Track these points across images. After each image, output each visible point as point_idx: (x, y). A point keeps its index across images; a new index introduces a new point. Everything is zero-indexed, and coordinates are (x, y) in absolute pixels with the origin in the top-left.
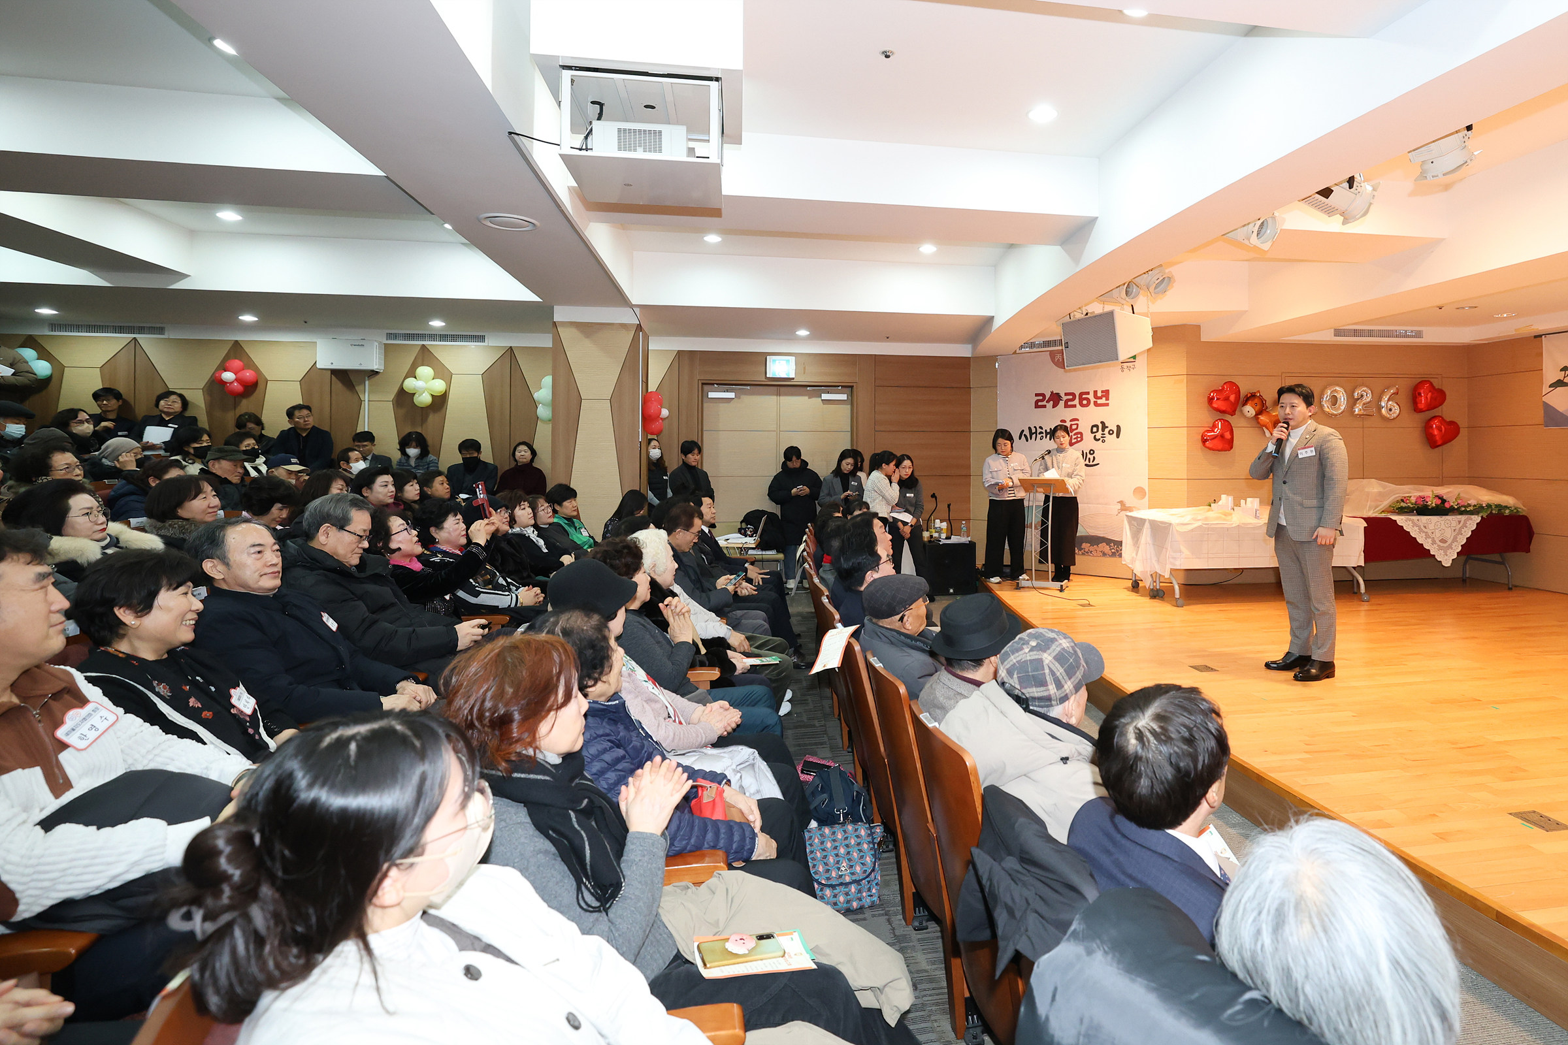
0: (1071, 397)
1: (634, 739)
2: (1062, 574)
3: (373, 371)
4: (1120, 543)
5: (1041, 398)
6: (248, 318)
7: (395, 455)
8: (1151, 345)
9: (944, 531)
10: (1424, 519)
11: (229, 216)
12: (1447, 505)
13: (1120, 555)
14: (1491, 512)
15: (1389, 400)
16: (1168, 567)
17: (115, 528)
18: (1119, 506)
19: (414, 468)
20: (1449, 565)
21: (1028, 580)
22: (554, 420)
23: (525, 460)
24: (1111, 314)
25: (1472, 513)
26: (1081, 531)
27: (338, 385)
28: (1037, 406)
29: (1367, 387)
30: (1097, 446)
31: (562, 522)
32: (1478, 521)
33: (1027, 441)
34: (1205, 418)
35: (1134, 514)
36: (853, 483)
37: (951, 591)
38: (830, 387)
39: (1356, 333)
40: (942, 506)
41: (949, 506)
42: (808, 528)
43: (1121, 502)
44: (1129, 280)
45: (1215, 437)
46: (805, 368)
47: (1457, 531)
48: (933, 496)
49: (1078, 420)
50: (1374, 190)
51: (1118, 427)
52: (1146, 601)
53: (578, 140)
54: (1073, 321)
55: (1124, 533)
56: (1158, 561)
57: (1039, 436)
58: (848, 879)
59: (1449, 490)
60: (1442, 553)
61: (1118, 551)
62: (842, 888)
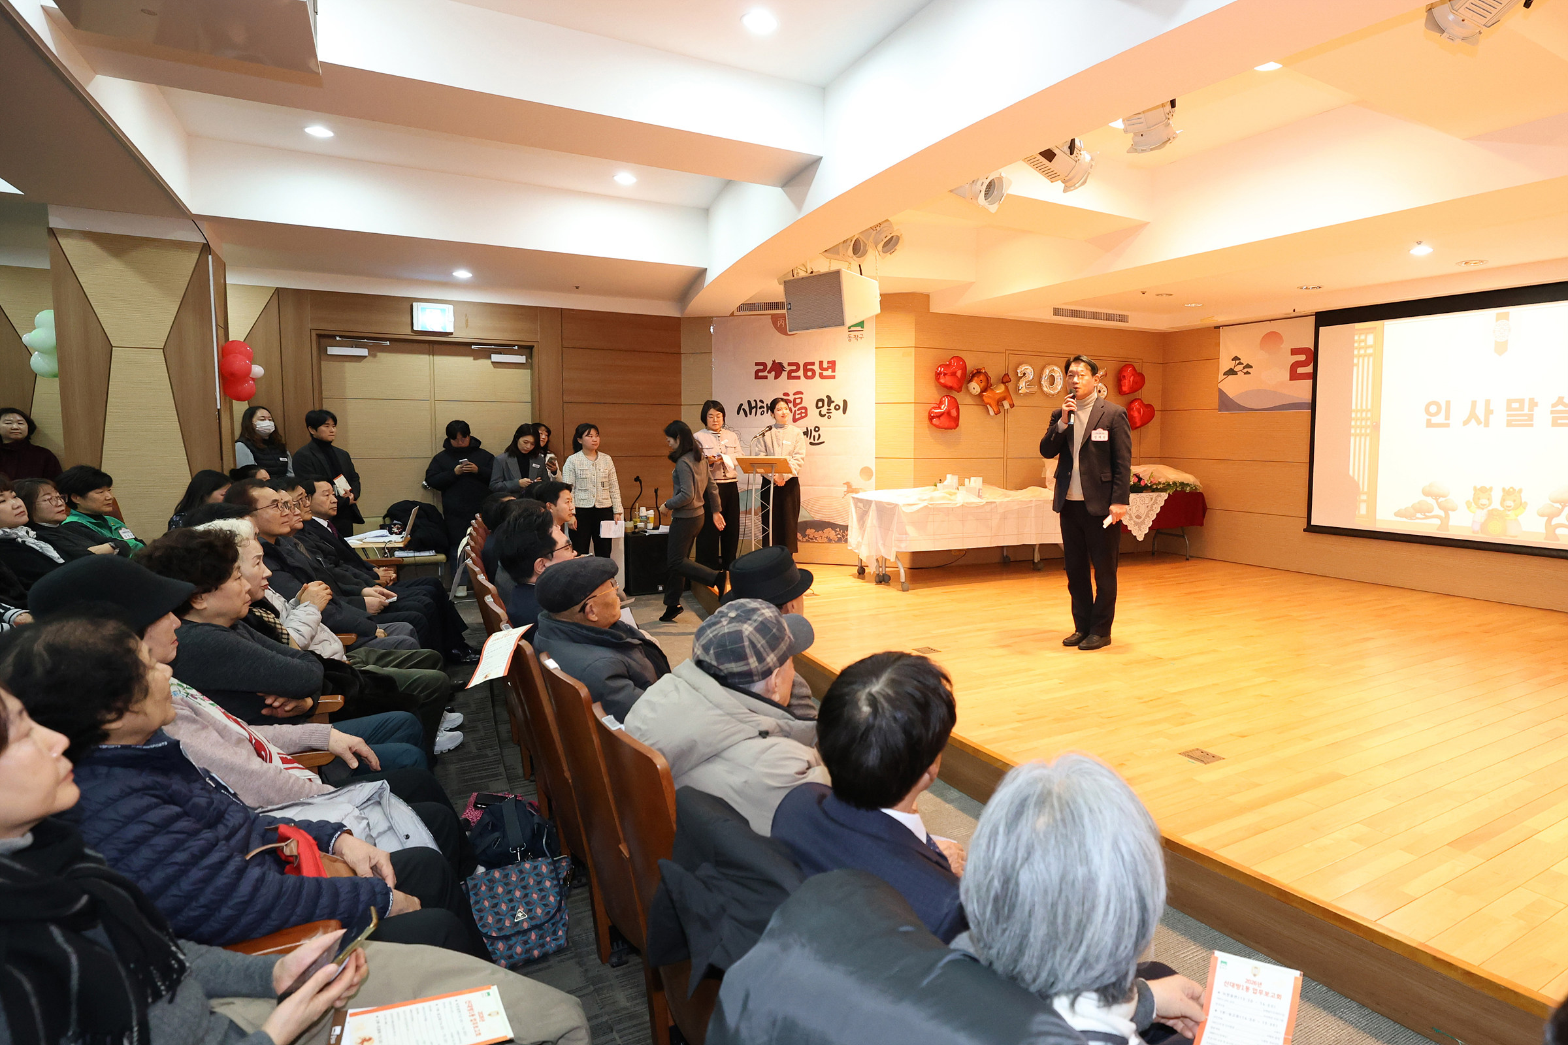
0: (794, 368)
1: (197, 793)
4: (845, 528)
5: (762, 367)
8: (879, 311)
9: (652, 520)
12: (1142, 484)
13: (846, 541)
14: (1176, 490)
16: (894, 550)
18: (845, 488)
20: (1141, 540)
23: (17, 436)
24: (836, 275)
25: (1161, 490)
26: (804, 515)
28: (757, 377)
30: (821, 422)
32: (1166, 498)
33: (746, 416)
34: (932, 393)
35: (860, 496)
36: (534, 465)
38: (502, 347)
39: (1072, 313)
40: (649, 492)
41: (656, 491)
42: (476, 519)
43: (848, 484)
44: (856, 235)
45: (942, 414)
46: (467, 321)
47: (1149, 508)
48: (637, 479)
49: (802, 393)
50: (1092, 160)
51: (845, 402)
52: (872, 587)
54: (798, 280)
55: (850, 516)
56: (884, 545)
57: (759, 411)
58: (526, 926)
59: (1145, 469)
60: (1137, 527)
61: (843, 536)
62: (520, 937)
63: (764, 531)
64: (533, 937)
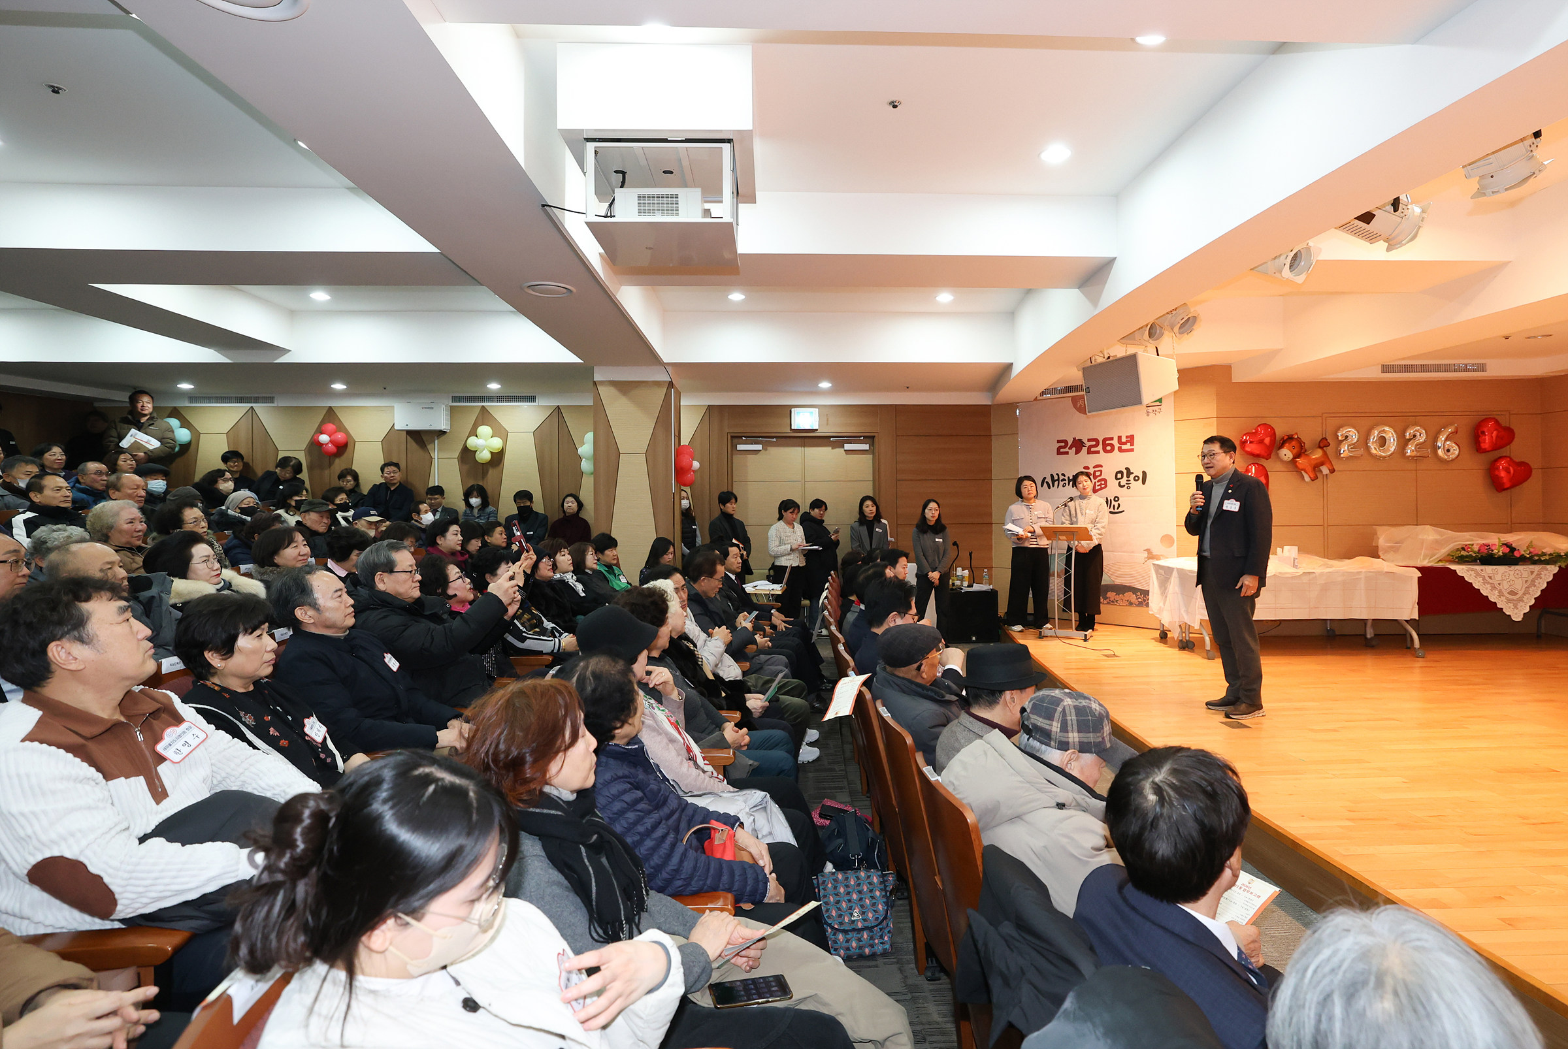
0: (1094, 443)
1: (652, 782)
2: (1086, 623)
3: (441, 431)
4: (1146, 593)
5: (1063, 444)
6: (338, 386)
7: (461, 507)
8: (1177, 388)
9: (967, 579)
10: (1489, 569)
11: (320, 296)
12: (1516, 554)
13: (1147, 605)
15: (1446, 440)
17: (228, 574)
18: (1146, 555)
19: (478, 518)
20: (1520, 619)
21: (1051, 629)
22: (595, 473)
23: (571, 511)
25: (1547, 562)
26: (1106, 580)
27: (413, 445)
28: (1059, 453)
29: (1420, 426)
30: (1121, 492)
31: (603, 569)
32: (1556, 572)
33: (1049, 488)
35: (1161, 562)
36: (877, 530)
37: (974, 638)
38: (852, 439)
39: (1406, 368)
40: (964, 554)
41: (970, 554)
43: (1148, 550)
44: (1151, 320)
46: (828, 420)
47: (1529, 583)
48: (955, 544)
49: (1101, 466)
50: (1423, 211)
51: (1144, 473)
52: (1175, 652)
53: (603, 208)
54: (1095, 366)
55: (1151, 582)
56: (1187, 612)
57: (1061, 483)
58: (860, 925)
59: (1519, 537)
60: (1511, 605)
61: (1145, 601)
62: (855, 934)
63: (1066, 593)
64: (865, 936)
